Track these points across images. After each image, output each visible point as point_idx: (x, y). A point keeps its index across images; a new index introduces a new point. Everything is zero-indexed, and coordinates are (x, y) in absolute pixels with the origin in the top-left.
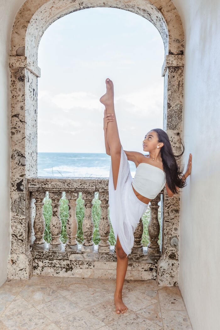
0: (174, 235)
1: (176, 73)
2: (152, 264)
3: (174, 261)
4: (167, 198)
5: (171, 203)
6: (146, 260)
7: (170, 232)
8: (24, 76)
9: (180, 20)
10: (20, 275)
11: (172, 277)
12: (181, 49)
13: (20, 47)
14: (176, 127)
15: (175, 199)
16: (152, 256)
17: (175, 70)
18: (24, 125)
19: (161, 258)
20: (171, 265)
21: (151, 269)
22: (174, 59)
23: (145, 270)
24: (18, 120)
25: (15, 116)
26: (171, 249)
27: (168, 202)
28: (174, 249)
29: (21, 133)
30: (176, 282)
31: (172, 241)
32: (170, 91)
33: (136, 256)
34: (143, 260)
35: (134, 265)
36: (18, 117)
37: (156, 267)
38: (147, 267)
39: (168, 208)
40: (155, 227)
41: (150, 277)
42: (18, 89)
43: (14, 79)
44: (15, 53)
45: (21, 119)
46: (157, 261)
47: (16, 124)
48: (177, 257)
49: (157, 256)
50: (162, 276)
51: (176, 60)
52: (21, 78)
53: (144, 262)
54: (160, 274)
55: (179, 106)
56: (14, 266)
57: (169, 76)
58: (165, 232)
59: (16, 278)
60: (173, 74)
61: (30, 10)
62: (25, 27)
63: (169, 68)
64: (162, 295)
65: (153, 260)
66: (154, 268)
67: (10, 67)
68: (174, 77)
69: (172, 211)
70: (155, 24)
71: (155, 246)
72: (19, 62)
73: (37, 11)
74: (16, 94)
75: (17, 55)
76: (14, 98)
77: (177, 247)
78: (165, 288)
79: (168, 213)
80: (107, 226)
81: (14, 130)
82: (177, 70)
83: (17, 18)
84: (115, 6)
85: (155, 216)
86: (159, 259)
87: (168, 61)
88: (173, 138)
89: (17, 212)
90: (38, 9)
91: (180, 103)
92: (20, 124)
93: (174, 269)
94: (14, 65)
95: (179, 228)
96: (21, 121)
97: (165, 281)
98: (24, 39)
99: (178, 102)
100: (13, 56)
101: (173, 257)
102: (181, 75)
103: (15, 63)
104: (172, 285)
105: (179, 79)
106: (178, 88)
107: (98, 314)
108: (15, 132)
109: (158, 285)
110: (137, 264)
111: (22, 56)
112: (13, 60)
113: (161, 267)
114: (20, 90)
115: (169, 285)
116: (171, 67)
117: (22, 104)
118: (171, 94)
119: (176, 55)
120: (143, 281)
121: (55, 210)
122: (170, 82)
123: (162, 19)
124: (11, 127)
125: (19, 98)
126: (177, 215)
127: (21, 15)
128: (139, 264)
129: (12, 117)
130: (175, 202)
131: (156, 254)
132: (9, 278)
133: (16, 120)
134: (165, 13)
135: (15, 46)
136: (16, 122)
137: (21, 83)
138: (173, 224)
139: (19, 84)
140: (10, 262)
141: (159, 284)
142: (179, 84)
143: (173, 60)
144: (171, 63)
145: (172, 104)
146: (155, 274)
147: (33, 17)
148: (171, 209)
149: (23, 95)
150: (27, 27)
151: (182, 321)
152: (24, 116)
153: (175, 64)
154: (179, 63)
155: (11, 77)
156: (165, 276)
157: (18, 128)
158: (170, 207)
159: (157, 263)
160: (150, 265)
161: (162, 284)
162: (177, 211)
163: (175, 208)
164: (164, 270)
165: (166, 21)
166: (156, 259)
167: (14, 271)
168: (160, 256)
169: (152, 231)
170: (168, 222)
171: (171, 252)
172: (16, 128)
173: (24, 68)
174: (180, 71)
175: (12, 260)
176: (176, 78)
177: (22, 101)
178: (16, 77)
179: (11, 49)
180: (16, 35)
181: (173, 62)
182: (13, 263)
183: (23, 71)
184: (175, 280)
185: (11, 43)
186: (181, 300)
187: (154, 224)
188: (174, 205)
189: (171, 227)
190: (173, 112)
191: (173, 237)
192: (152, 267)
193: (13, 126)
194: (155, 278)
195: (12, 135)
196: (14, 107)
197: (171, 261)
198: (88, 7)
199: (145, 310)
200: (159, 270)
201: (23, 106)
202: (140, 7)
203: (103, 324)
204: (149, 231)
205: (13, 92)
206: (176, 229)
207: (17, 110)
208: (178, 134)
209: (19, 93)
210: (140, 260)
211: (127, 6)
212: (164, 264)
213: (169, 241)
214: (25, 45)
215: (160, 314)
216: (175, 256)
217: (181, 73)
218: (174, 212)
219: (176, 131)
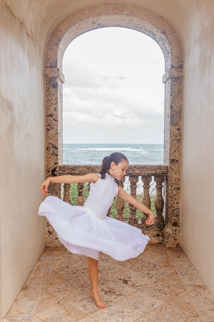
0: (176, 207)
1: (177, 82)
2: (159, 231)
3: (177, 228)
4: (171, 179)
5: (174, 183)
6: (154, 228)
7: (173, 205)
8: (57, 84)
9: (180, 41)
10: (55, 243)
11: (175, 239)
12: (180, 64)
13: (53, 61)
14: (177, 124)
15: (176, 179)
16: (159, 225)
17: (176, 80)
18: (57, 123)
19: (166, 226)
20: (174, 230)
21: (158, 235)
22: (176, 72)
23: (153, 236)
24: (52, 119)
25: (50, 116)
26: (174, 218)
27: (171, 182)
28: (176, 218)
29: (55, 129)
30: (178, 244)
31: (175, 212)
32: (172, 96)
33: (146, 225)
34: (152, 228)
35: (145, 232)
36: (52, 117)
37: (162, 233)
38: (155, 233)
39: (171, 187)
40: (160, 202)
41: (157, 241)
42: (52, 94)
43: (48, 86)
44: (49, 65)
45: (54, 118)
46: (163, 228)
47: (51, 122)
48: (178, 224)
49: (163, 225)
50: (167, 239)
51: (177, 72)
52: (54, 85)
53: (152, 229)
54: (166, 238)
55: (179, 107)
56: (51, 236)
57: (171, 84)
58: (169, 206)
59: (53, 245)
60: (174, 83)
61: (61, 31)
62: (57, 45)
63: (171, 78)
64: (169, 253)
65: (160, 228)
66: (161, 234)
67: (45, 77)
68: (175, 85)
69: (174, 189)
70: (157, 42)
71: (160, 217)
72: (53, 73)
73: (67, 32)
74: (50, 98)
75: (51, 67)
76: (49, 101)
77: (179, 216)
78: (170, 248)
79: (172, 190)
80: (122, 202)
81: (49, 127)
82: (177, 80)
83: (50, 37)
84: (126, 26)
85: (160, 194)
86: (164, 227)
87: (171, 73)
88: (175, 132)
89: (52, 192)
90: (67, 30)
91: (180, 105)
92: (53, 122)
93: (177, 234)
94: (49, 75)
95: (180, 202)
96: (54, 120)
97: (170, 243)
98: (56, 54)
99: (178, 104)
100: (48, 68)
101: (175, 224)
102: (181, 83)
103: (50, 73)
104: (176, 246)
105: (179, 87)
106: (179, 94)
107: (125, 265)
108: (50, 129)
109: (164, 247)
110: (147, 231)
111: (55, 67)
112: (48, 71)
113: (167, 232)
114: (53, 95)
115: (173, 246)
116: (173, 77)
117: (55, 106)
118: (173, 98)
119: (177, 68)
120: (152, 244)
121: (81, 190)
122: (172, 89)
123: (165, 39)
124: (47, 124)
125: (53, 102)
126: (178, 192)
127: (54, 35)
128: (149, 232)
129: (47, 116)
130: (176, 182)
131: (161, 224)
132: (47, 245)
133: (51, 119)
134: (168, 36)
135: (49, 60)
136: (50, 121)
137: (54, 89)
138: (176, 199)
139: (52, 90)
140: (48, 233)
141: (165, 245)
142: (179, 90)
143: (174, 72)
144: (173, 74)
145: (173, 106)
146: (161, 238)
147: (64, 37)
148: (174, 187)
149: (56, 99)
150: (59, 45)
151: (188, 267)
152: (57, 116)
153: (176, 75)
154: (179, 75)
155: (46, 85)
156: (170, 239)
157: (52, 125)
158: (173, 186)
159: (162, 230)
160: (158, 232)
161: (167, 245)
162: (178, 189)
163: (177, 186)
164: (169, 234)
165: (169, 41)
166: (162, 227)
167: (51, 240)
168: (165, 225)
169: (158, 205)
170: (172, 197)
171: (174, 221)
172: (50, 125)
173: (56, 77)
174: (180, 81)
175: (49, 232)
176: (176, 86)
177: (55, 104)
178: (50, 85)
179: (46, 62)
180: (50, 51)
181: (175, 74)
182: (50, 233)
183: (56, 80)
184: (177, 242)
185: (46, 58)
186: (184, 255)
187: (160, 199)
188: (176, 184)
189: (174, 201)
190: (175, 112)
191: (175, 209)
192: (159, 233)
193: (48, 124)
194: (161, 242)
195: (47, 131)
196: (48, 109)
197: (174, 228)
198: (104, 27)
199: (159, 262)
200: (165, 234)
201: (56, 108)
202: (146, 29)
203: (132, 271)
204: (156, 206)
205: (48, 96)
206: (178, 203)
207: (52, 111)
208: (179, 129)
209: (53, 97)
210: (150, 228)
211: (136, 27)
212: (169, 230)
213: (172, 212)
214: (57, 59)
215: (171, 263)
216: (177, 224)
217: (180, 82)
218: (176, 189)
219: (177, 127)
